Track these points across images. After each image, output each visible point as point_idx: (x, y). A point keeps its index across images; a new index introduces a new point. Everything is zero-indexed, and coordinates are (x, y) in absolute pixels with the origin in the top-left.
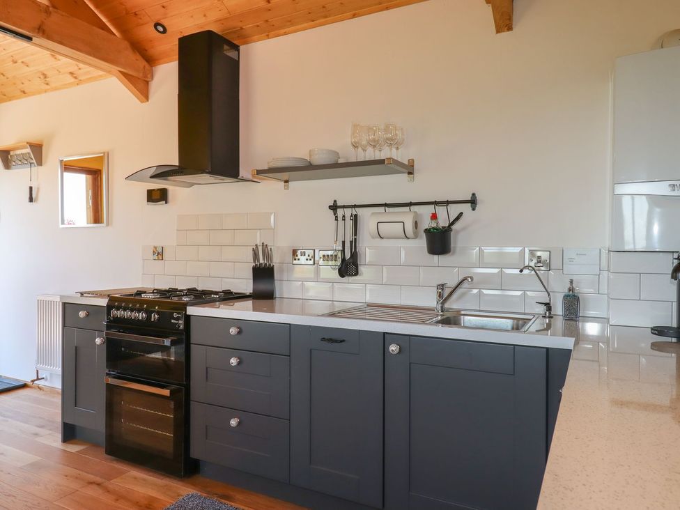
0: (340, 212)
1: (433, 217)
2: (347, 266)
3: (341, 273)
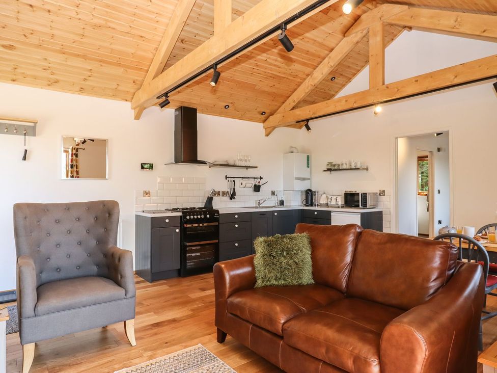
1: (259, 182)
2: (233, 196)
3: (231, 199)
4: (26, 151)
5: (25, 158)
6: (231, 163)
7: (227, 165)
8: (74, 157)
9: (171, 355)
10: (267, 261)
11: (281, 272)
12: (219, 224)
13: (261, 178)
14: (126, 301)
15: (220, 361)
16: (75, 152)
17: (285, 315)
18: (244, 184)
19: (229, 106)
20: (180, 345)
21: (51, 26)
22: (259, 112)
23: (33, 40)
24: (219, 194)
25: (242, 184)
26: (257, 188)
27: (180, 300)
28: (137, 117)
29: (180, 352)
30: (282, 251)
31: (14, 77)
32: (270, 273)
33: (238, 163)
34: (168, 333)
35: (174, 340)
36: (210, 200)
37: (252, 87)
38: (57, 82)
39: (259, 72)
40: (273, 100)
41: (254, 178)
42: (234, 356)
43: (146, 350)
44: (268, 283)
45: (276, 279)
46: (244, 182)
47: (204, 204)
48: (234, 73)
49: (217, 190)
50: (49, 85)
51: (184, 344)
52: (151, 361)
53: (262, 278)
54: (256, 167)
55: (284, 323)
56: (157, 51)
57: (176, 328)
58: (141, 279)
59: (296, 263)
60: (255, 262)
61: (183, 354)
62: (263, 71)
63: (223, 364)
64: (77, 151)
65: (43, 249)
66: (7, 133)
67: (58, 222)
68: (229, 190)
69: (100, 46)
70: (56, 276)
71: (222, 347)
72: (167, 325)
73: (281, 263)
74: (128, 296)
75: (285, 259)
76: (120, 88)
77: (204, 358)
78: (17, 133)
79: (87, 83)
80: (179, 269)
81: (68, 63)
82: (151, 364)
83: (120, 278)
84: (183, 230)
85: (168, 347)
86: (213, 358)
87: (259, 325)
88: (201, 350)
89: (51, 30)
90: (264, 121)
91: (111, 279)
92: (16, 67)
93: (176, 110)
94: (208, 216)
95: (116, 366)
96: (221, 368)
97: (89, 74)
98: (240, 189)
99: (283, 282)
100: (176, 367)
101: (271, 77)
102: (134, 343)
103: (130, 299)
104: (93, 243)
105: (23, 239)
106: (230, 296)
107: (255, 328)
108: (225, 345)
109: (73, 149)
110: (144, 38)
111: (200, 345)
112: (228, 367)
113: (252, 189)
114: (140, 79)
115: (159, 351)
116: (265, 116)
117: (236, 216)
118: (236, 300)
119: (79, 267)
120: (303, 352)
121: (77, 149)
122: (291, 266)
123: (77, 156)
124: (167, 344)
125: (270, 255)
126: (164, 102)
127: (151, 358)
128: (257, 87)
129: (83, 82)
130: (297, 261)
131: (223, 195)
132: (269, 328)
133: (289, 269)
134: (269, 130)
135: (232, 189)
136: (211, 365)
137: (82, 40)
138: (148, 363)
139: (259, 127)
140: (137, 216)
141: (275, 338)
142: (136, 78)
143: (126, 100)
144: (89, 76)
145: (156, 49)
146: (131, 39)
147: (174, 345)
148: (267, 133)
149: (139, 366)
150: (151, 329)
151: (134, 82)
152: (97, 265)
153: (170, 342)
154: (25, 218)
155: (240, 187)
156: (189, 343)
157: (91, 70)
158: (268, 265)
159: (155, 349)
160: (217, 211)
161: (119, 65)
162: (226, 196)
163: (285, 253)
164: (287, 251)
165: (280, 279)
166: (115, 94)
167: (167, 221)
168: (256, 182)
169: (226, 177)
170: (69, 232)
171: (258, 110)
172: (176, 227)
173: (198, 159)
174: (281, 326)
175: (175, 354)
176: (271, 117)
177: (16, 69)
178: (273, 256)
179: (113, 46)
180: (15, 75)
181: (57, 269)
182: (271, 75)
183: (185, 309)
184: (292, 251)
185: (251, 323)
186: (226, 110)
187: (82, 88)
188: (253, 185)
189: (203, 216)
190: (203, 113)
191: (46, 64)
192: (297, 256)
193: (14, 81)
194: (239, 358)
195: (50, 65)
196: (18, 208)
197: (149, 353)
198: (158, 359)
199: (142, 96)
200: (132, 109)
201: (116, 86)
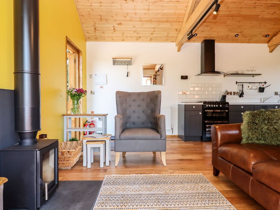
0: (238, 84)
1: (263, 85)
2: (241, 95)
3: (240, 97)
4: (128, 72)
5: (127, 76)
6: (240, 72)
7: (237, 74)
8: (155, 79)
9: (183, 175)
10: (251, 126)
11: (262, 135)
12: (228, 111)
13: (265, 83)
14: (161, 141)
15: (211, 185)
16: (155, 77)
17: (256, 160)
18: (250, 87)
19: (238, 35)
20: (190, 171)
21: (135, 9)
22: (263, 36)
23: (128, 18)
24: (231, 93)
25: (249, 87)
26: (261, 90)
27: (198, 151)
28: (179, 50)
29: (188, 174)
30: (264, 120)
31: (123, 39)
32: (253, 135)
33: (245, 72)
34: (185, 165)
35: (187, 168)
36: (224, 97)
37: (255, 18)
38: (140, 37)
39: (261, 4)
40: (275, 24)
41: (259, 83)
42: (222, 185)
43: (170, 169)
44: (251, 142)
45: (257, 140)
46: (251, 85)
47: (220, 99)
48: (240, 10)
49: (229, 91)
50: (137, 40)
51: (192, 171)
52: (171, 174)
53: (246, 138)
54: (260, 74)
55: (254, 164)
56: (187, 7)
57: (190, 163)
58: (180, 139)
59: (276, 129)
60: (242, 127)
61: (189, 175)
62: (264, 3)
63: (212, 186)
64: (156, 76)
65: (128, 112)
66: (121, 65)
67: (134, 101)
68: (239, 91)
69: (157, 13)
70: (133, 126)
71: (215, 178)
72: (186, 161)
73: (262, 128)
74: (162, 138)
75: (266, 126)
76: (169, 35)
77: (201, 180)
78: (125, 65)
79: (153, 35)
80: (201, 136)
81: (144, 26)
82: (171, 176)
83: (159, 129)
84: (204, 113)
85: (182, 170)
86: (207, 182)
87: (237, 165)
88: (202, 176)
89: (135, 10)
90: (268, 42)
91: (156, 130)
92: (123, 33)
93: (202, 43)
94: (221, 106)
95: (154, 172)
96: (210, 188)
97: (153, 30)
98: (248, 90)
99: (263, 142)
100: (184, 180)
101: (271, 6)
102: (165, 165)
103: (163, 141)
104: (149, 112)
105: (119, 107)
106: (220, 146)
107: (234, 167)
108: (218, 178)
109: (154, 75)
110: (179, 1)
111: (201, 174)
112: (215, 188)
113: (257, 91)
114: (179, 27)
115: (177, 171)
116: (268, 38)
117: (242, 107)
118: (224, 148)
119: (143, 123)
120: (268, 187)
121: (156, 75)
122: (270, 131)
123: (156, 79)
124: (182, 169)
125: (253, 123)
126: (190, 36)
127: (172, 173)
128: (260, 17)
129: (151, 35)
130: (277, 128)
131: (234, 95)
132: (243, 167)
133: (269, 133)
134: (272, 48)
135: (241, 91)
136: (204, 185)
137: (149, 12)
138: (169, 175)
139: (264, 47)
140: (179, 105)
141: (247, 175)
142: (177, 27)
143: (173, 42)
144: (154, 31)
145: (187, 6)
146: (172, 4)
147: (186, 170)
148: (271, 50)
149: (164, 175)
150: (177, 161)
151: (176, 30)
152: (151, 123)
153: (184, 168)
154: (120, 97)
155: (247, 89)
156: (195, 171)
157: (154, 28)
158: (251, 129)
159: (175, 170)
160: (228, 103)
161: (167, 22)
162: (236, 95)
163: (266, 122)
164: (268, 120)
165: (260, 139)
166: (167, 39)
167: (194, 107)
168: (261, 85)
169: (237, 83)
170: (139, 106)
171: (262, 34)
172: (200, 111)
173: (215, 71)
174: (252, 166)
175: (185, 174)
176: (274, 37)
177: (123, 34)
178: (256, 123)
179: (164, 12)
180: (123, 37)
181: (134, 123)
182: (271, 5)
183: (200, 156)
184: (273, 120)
185: (232, 164)
186: (236, 38)
187: (151, 39)
188: (258, 88)
189: (217, 106)
190: (220, 42)
191: (134, 29)
192: (277, 124)
193: (123, 40)
194: (225, 187)
195: (136, 29)
196: (118, 93)
197: (172, 171)
198: (175, 174)
199: (180, 37)
200: (176, 46)
201: (167, 34)
